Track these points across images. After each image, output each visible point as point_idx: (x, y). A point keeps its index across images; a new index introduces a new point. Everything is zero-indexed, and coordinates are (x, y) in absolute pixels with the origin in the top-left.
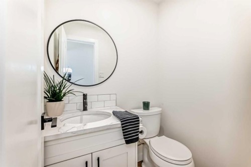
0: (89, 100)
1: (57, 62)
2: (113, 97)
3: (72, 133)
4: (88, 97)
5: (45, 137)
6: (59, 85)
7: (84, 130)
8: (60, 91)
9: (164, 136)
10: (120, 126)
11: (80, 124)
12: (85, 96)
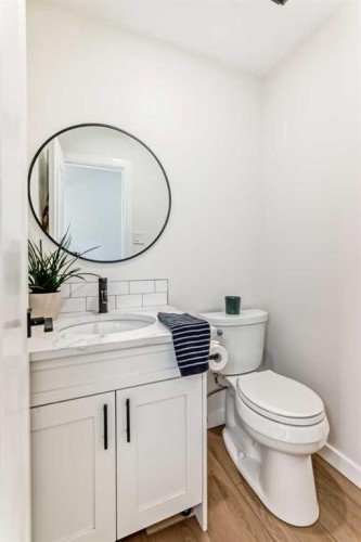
0: (110, 291)
1: (45, 211)
2: (161, 286)
3: (78, 349)
4: (108, 284)
5: (31, 354)
6: (52, 261)
7: (102, 345)
8: (55, 272)
9: (269, 371)
10: (171, 340)
11: (94, 336)
12: (102, 283)
